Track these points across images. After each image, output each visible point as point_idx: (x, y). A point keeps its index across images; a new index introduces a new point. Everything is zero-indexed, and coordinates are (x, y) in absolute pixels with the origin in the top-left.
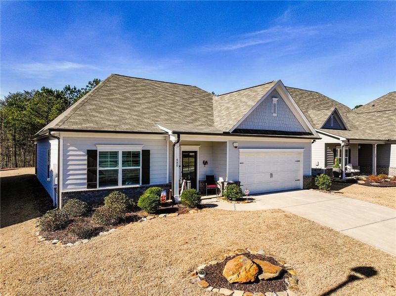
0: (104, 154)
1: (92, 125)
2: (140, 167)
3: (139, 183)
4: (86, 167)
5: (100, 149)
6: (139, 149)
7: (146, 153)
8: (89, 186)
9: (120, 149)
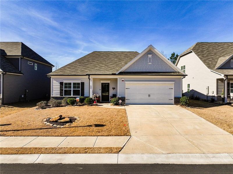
0: (66, 84)
1: (62, 73)
2: (80, 89)
3: (80, 95)
4: (59, 88)
5: (65, 82)
6: (80, 82)
7: (83, 84)
8: (60, 95)
9: (72, 82)
